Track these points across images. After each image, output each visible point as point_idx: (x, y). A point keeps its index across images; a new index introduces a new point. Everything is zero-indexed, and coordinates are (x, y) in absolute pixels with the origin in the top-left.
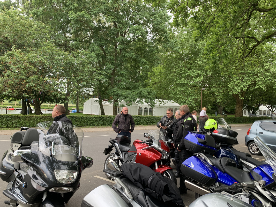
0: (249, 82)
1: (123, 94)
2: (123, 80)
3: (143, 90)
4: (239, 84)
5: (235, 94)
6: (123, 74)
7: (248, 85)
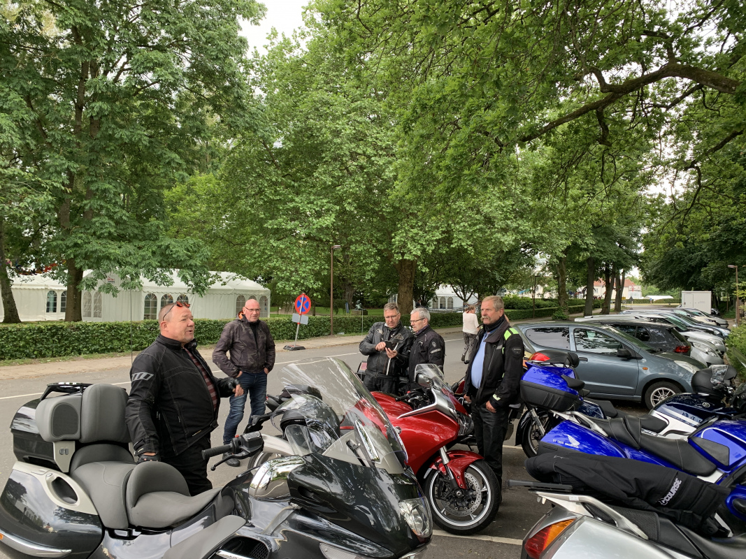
0: (438, 234)
1: (110, 253)
2: (108, 209)
3: (173, 243)
4: (417, 238)
5: (409, 260)
6: (105, 191)
7: (436, 240)
